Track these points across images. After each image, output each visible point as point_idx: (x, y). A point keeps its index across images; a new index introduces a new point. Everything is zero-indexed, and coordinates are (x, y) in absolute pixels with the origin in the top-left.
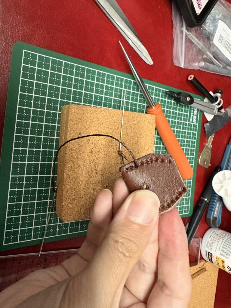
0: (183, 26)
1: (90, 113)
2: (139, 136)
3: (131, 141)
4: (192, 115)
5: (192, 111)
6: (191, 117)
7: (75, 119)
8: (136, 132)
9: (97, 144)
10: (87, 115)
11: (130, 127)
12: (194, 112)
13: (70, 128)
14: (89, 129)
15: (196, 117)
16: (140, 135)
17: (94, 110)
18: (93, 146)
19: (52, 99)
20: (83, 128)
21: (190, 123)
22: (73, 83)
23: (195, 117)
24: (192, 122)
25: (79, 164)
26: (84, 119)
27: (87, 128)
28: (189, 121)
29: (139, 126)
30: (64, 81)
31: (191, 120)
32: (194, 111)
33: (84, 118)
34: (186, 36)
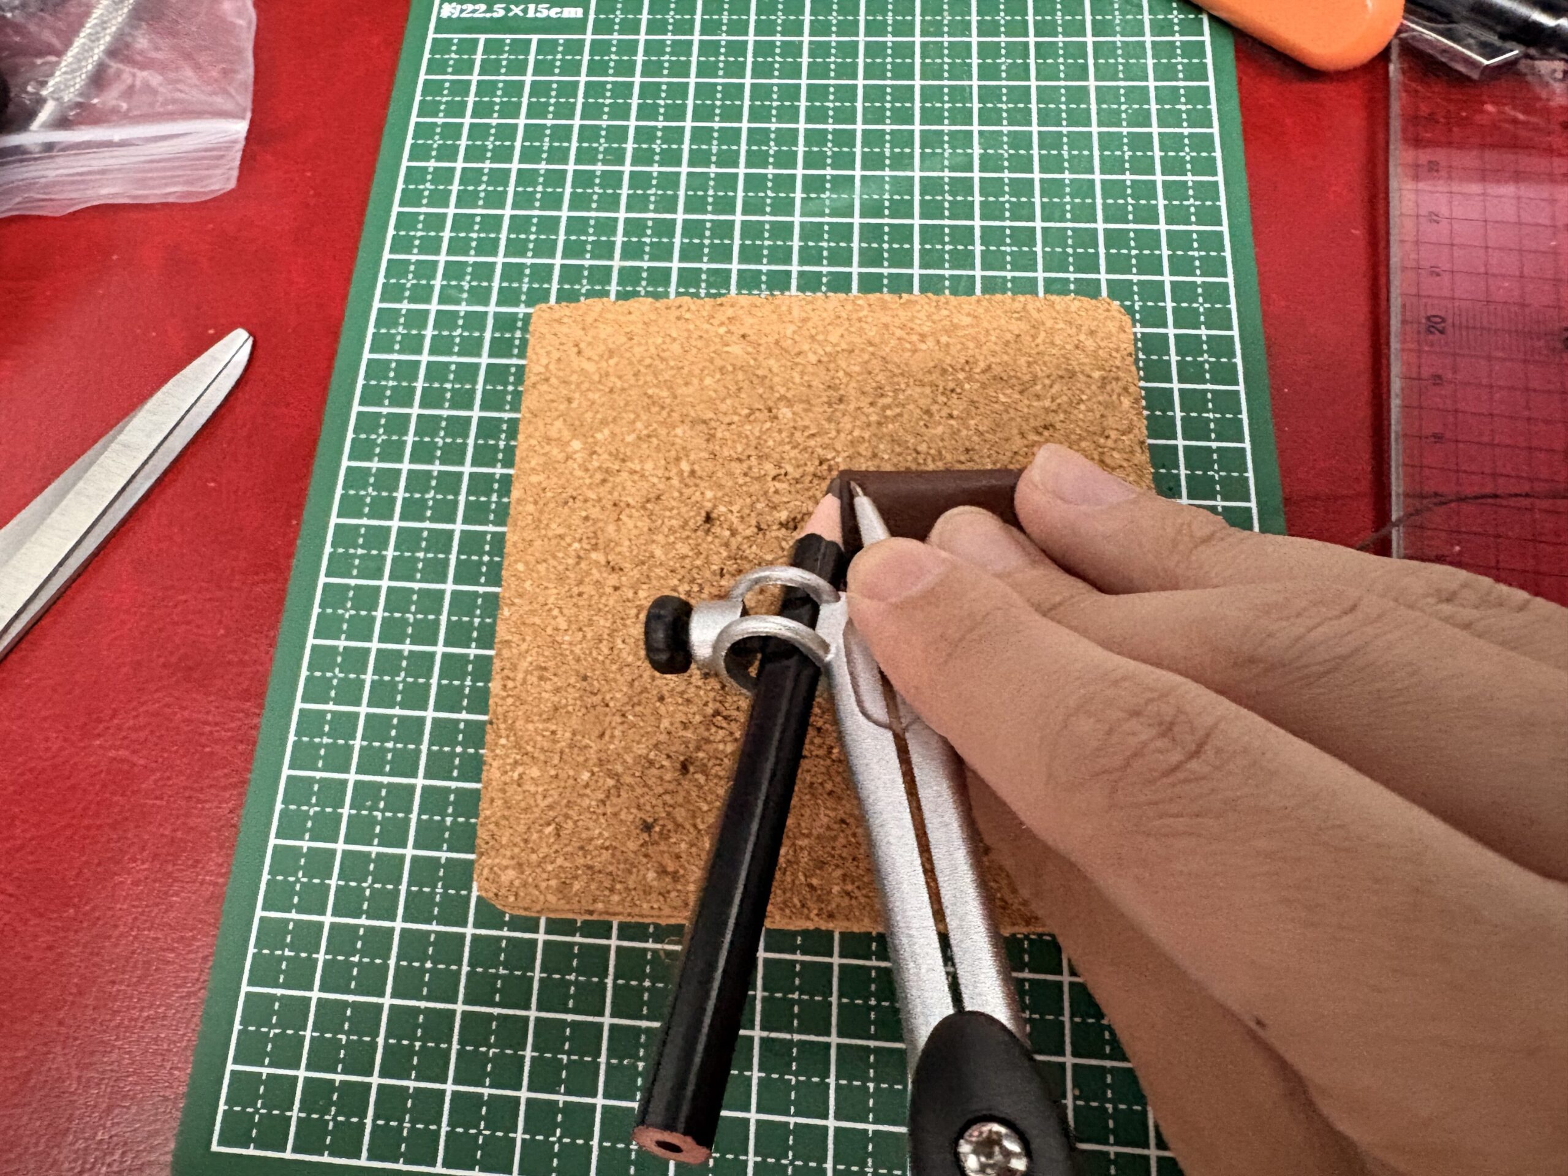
3: (693, 473)
7: (560, 861)
8: (639, 438)
9: (709, 710)
10: (533, 789)
11: (604, 481)
13: (612, 890)
14: (619, 768)
16: (655, 409)
17: (503, 741)
30: (366, 906)
34: (63, 121)
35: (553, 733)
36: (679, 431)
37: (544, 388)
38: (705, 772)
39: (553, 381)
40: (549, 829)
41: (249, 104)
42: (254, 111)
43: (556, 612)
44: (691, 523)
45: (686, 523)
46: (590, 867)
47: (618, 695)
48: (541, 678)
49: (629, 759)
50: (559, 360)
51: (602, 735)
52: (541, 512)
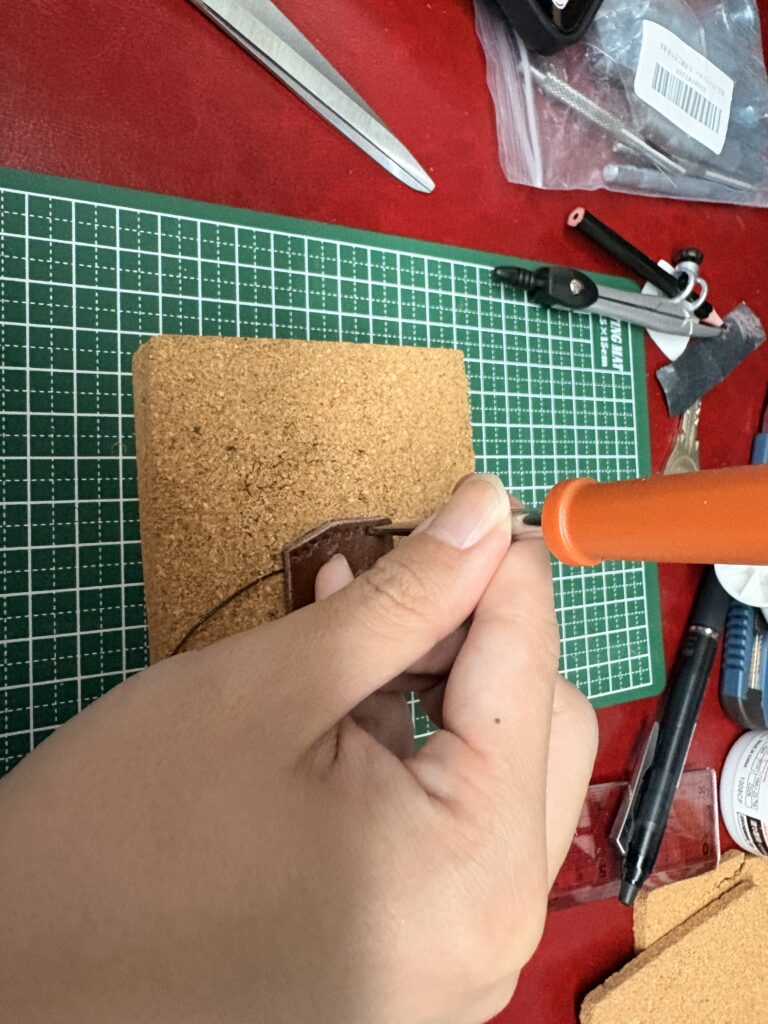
0: (519, 58)
1: (222, 357)
2: (413, 424)
3: (384, 441)
4: (604, 346)
5: (604, 331)
6: (604, 351)
7: (174, 382)
8: (400, 412)
9: (262, 460)
10: (212, 365)
11: (376, 394)
12: (609, 334)
13: (161, 413)
14: (227, 412)
15: (620, 348)
16: (415, 419)
17: (236, 347)
18: (250, 467)
19: (94, 333)
20: (204, 408)
21: (603, 372)
22: (160, 274)
23: (617, 351)
24: (610, 366)
25: (205, 530)
26: (205, 379)
27: (219, 408)
28: (598, 365)
29: (406, 392)
30: (127, 270)
31: (605, 363)
32: (612, 331)
33: (203, 376)
34: (535, 84)
35: (243, 374)
36: (405, 432)
37: (422, 358)
38: (230, 459)
39: (425, 363)
40: (191, 376)
41: (550, 188)
42: (546, 191)
43: (306, 372)
44: (359, 443)
45: (359, 440)
46: (172, 399)
47: (266, 409)
48: (271, 365)
49: (232, 418)
50: (436, 366)
51: (244, 401)
52: (358, 361)
